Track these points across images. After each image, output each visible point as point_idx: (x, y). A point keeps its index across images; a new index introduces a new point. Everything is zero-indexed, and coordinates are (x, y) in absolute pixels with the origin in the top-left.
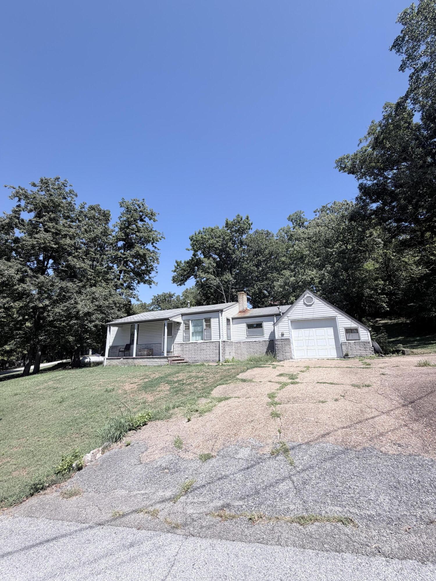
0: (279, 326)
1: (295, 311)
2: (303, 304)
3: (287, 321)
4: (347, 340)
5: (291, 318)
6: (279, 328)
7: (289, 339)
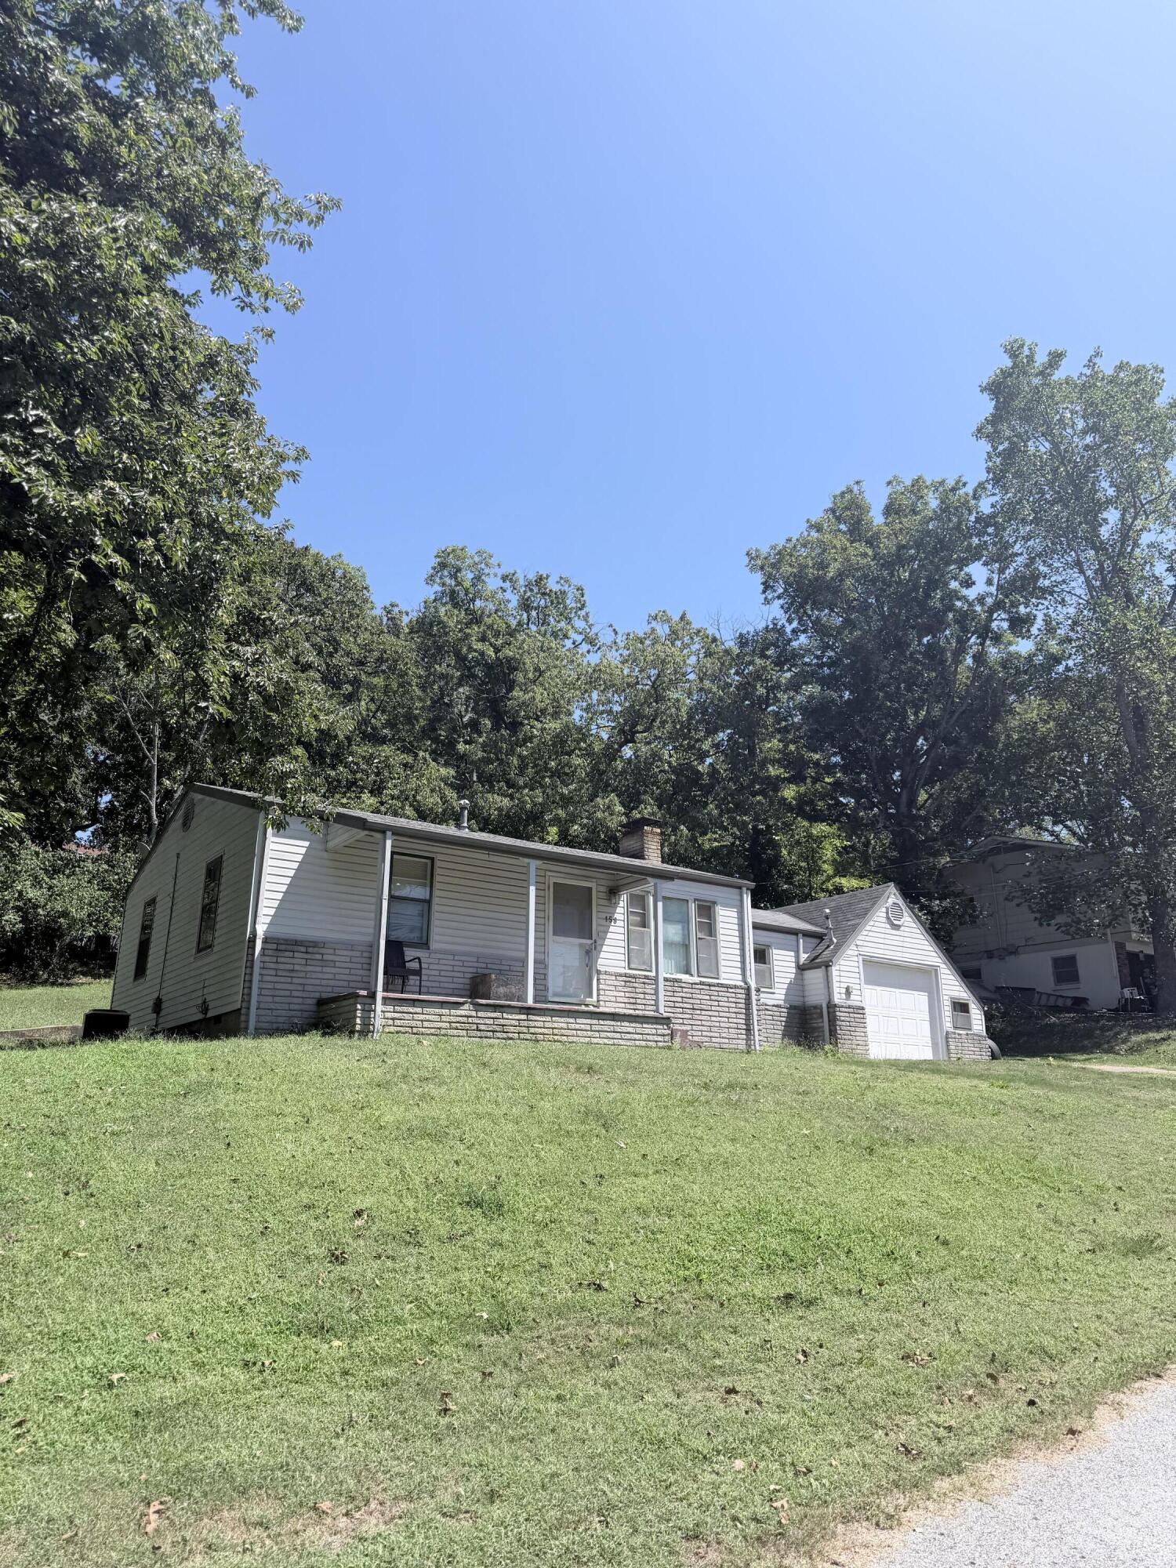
0: (842, 968)
1: (870, 934)
2: (884, 920)
3: (856, 959)
4: (955, 1028)
5: (866, 951)
6: (842, 974)
7: (863, 1009)
